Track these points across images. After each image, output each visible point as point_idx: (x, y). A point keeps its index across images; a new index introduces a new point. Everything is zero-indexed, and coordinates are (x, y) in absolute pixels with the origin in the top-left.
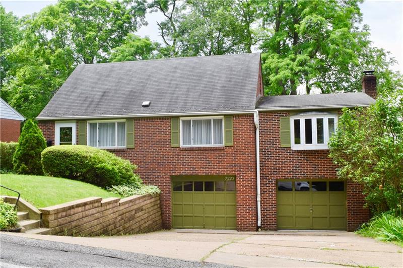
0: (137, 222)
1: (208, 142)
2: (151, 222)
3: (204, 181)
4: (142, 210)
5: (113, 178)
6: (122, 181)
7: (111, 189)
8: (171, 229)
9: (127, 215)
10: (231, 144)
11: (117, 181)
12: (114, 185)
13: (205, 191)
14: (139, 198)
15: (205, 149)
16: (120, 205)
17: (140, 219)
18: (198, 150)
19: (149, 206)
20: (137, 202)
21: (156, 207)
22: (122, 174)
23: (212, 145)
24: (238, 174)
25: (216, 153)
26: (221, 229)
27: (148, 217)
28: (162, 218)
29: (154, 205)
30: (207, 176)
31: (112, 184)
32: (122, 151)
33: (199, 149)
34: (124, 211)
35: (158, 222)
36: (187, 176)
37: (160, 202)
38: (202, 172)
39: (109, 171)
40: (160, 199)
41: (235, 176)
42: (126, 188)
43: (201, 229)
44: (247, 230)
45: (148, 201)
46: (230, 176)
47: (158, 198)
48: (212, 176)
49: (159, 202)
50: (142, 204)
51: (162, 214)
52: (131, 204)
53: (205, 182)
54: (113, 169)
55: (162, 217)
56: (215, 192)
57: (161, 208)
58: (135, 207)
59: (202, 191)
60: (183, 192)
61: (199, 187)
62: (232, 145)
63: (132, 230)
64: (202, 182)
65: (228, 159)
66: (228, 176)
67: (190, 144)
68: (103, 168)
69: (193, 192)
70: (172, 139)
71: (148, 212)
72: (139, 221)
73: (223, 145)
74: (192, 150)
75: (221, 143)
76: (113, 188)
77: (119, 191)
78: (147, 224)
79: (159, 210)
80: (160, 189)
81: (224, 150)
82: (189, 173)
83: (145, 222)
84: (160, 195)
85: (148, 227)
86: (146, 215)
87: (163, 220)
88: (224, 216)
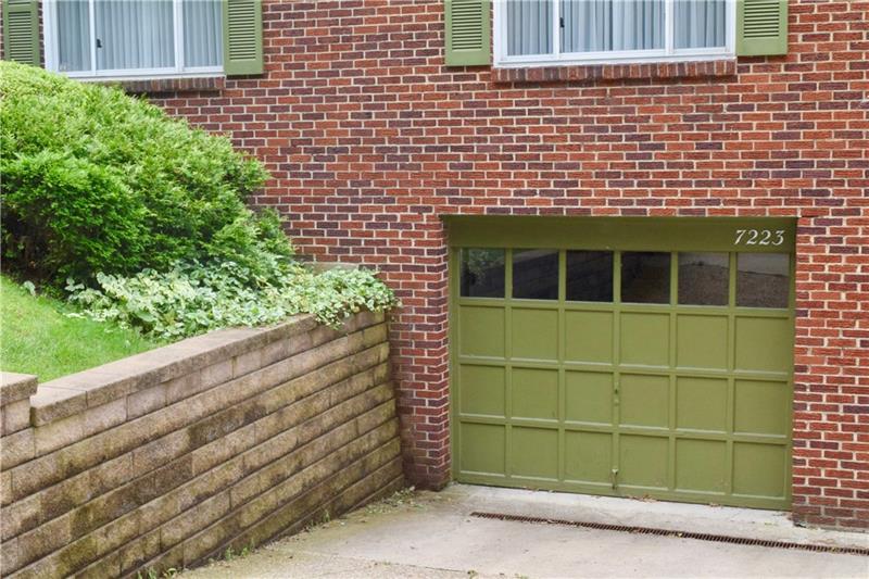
0: (200, 499)
1: (646, 34)
2: (322, 470)
3: (618, 246)
4: (250, 417)
5: (96, 234)
6: (162, 247)
7: (89, 295)
8: (443, 487)
9: (110, 471)
10: (775, 45)
11: (124, 247)
12: (109, 270)
13: (624, 299)
14: (228, 354)
15: (625, 78)
16: (32, 424)
17: (234, 472)
18: (589, 83)
19: (308, 384)
20: (209, 378)
21: (361, 381)
22: (161, 208)
23: (668, 52)
24: (807, 215)
25: (687, 95)
26: (705, 502)
27: (298, 445)
28: (398, 434)
29: (348, 377)
30: (633, 223)
31: (94, 269)
32: (205, 93)
33: (594, 78)
34: (80, 453)
35: (375, 458)
36: (526, 224)
37: (393, 352)
38: (605, 202)
39: (69, 194)
40: (390, 338)
41: (791, 228)
42: (184, 289)
43: (598, 493)
44: (849, 524)
45: (310, 359)
46: (762, 224)
47: (378, 333)
48: (662, 224)
49: (384, 351)
50: (255, 382)
51: (400, 411)
52: (150, 398)
53: (626, 255)
54: (95, 180)
55: (401, 426)
56: (673, 306)
57: (393, 380)
58: (197, 408)
59: (610, 298)
60: (509, 300)
61: (590, 282)
62: (783, 51)
63: (162, 548)
64: (611, 254)
65: (756, 129)
66: (749, 222)
67: (548, 50)
68: (37, 180)
69: (562, 302)
70: (448, 22)
71: (305, 420)
72: (227, 486)
73: (728, 51)
74: (553, 79)
75: (719, 39)
76: (99, 287)
77: (131, 307)
78: (293, 487)
79: (380, 393)
80: (389, 285)
81: (730, 78)
82: (538, 204)
83: (278, 481)
84: (390, 315)
85: (301, 500)
86: (289, 439)
87: (404, 443)
88: (721, 433)
